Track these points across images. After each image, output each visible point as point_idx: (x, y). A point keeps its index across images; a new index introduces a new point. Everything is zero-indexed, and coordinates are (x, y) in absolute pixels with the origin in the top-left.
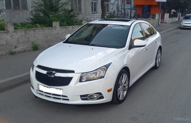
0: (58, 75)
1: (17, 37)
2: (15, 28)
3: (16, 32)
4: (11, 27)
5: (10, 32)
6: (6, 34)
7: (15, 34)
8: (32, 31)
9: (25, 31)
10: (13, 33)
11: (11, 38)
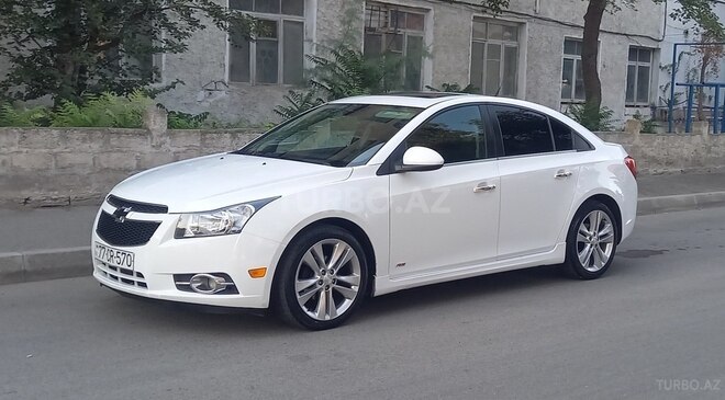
0: (133, 216)
1: (174, 150)
2: (171, 125)
3: (172, 136)
4: (158, 119)
5: (154, 133)
6: (139, 140)
7: (168, 140)
8: (228, 135)
9: (203, 134)
10: (162, 139)
11: (154, 150)
